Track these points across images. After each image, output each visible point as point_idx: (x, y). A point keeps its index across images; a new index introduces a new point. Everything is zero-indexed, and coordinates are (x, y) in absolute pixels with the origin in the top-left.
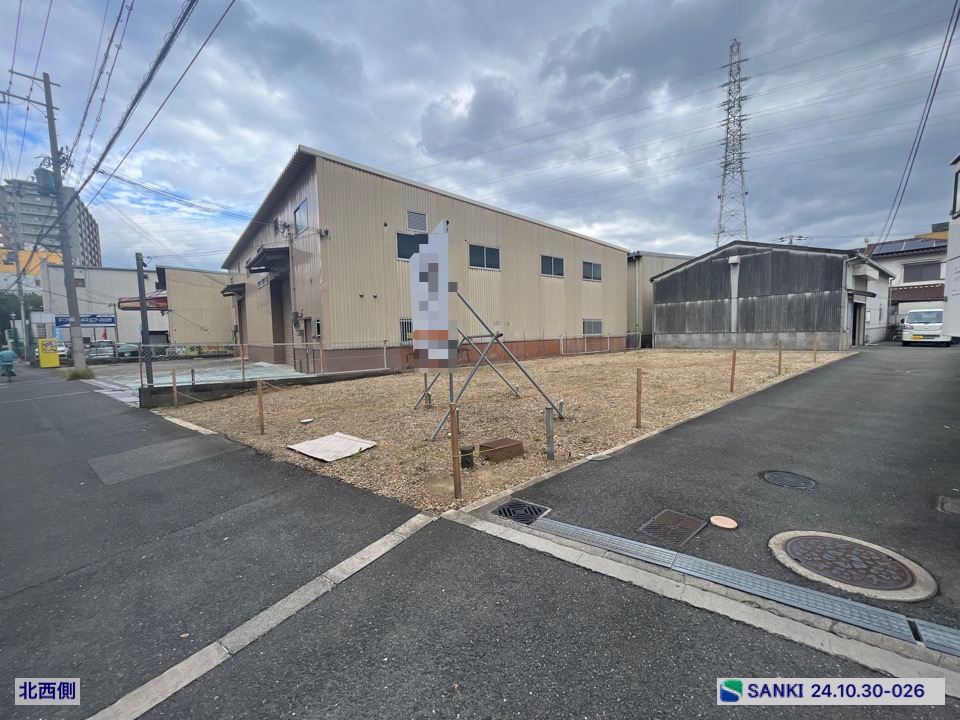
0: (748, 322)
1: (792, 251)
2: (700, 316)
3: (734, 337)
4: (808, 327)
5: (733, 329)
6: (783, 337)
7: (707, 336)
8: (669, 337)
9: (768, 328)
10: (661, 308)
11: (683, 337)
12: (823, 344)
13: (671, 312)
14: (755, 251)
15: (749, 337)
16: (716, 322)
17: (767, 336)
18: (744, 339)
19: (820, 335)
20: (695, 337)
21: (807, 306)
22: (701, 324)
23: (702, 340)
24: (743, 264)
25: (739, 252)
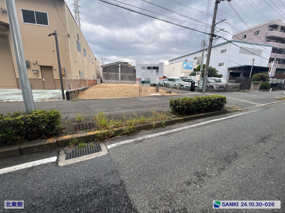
0: (122, 78)
1: (129, 66)
2: (113, 77)
3: (120, 81)
4: (131, 80)
5: (120, 80)
6: (128, 81)
7: (115, 81)
8: (107, 81)
9: (125, 80)
10: (104, 74)
11: (110, 81)
12: (133, 83)
13: (107, 75)
14: (123, 64)
15: (122, 81)
16: (116, 78)
17: (125, 81)
18: (121, 82)
19: (133, 81)
20: (112, 81)
21: (131, 76)
22: (114, 78)
23: (114, 82)
24: (121, 66)
25: (120, 64)
